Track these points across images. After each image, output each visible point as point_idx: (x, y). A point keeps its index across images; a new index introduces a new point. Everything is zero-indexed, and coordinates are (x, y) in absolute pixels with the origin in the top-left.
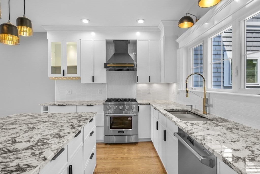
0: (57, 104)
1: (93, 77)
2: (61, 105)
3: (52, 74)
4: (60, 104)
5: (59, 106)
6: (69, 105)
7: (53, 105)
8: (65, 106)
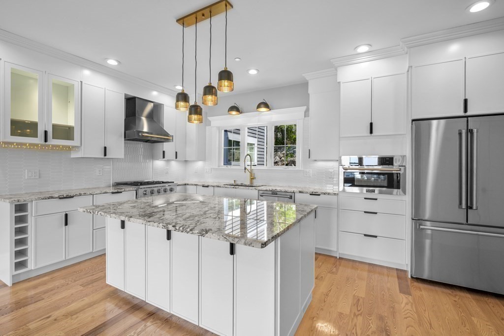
0: (56, 196)
1: (105, 148)
2: (65, 196)
3: (11, 135)
4: (63, 195)
5: (60, 198)
6: (80, 195)
7: (46, 199)
8: (73, 197)
